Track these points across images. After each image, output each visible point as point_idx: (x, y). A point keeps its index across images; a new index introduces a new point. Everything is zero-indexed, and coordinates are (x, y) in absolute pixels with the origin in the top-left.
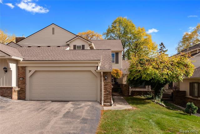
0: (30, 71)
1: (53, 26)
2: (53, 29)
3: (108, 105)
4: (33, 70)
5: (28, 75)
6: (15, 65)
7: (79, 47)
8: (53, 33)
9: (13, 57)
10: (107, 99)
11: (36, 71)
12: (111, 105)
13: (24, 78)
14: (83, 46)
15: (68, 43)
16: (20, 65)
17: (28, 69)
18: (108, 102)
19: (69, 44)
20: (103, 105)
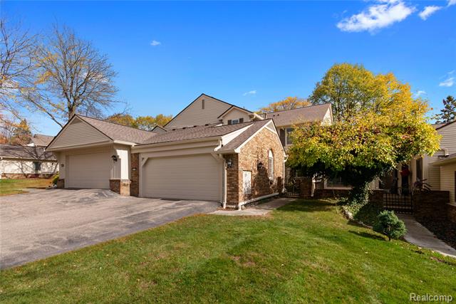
0: (143, 159)
1: (203, 98)
2: (203, 101)
3: (233, 208)
4: (146, 157)
5: (142, 163)
6: (126, 152)
7: (235, 122)
8: (203, 108)
9: (115, 142)
10: (233, 198)
11: (149, 159)
12: (237, 209)
13: (137, 168)
14: (241, 120)
15: (221, 118)
16: (133, 152)
17: (141, 156)
18: (233, 204)
19: (221, 120)
20: (225, 206)
